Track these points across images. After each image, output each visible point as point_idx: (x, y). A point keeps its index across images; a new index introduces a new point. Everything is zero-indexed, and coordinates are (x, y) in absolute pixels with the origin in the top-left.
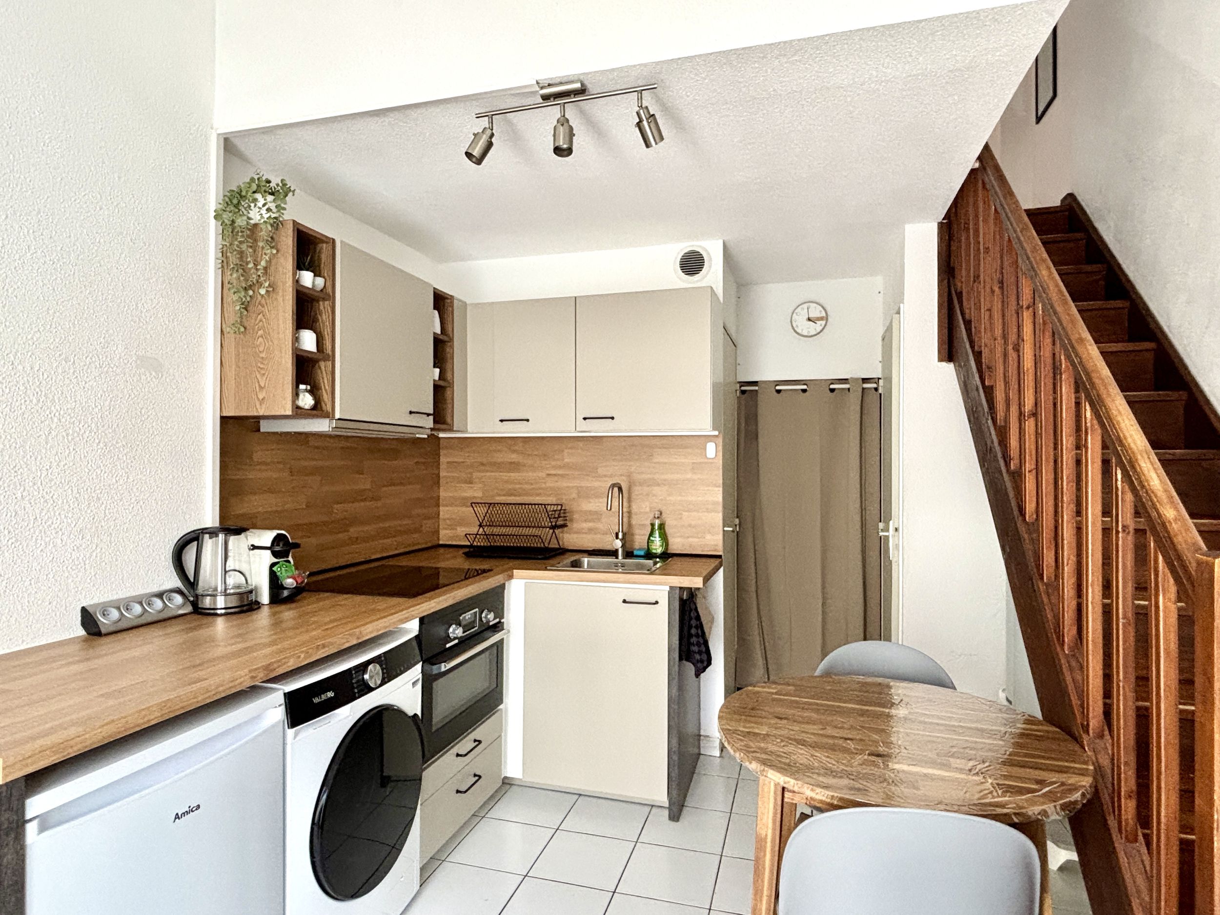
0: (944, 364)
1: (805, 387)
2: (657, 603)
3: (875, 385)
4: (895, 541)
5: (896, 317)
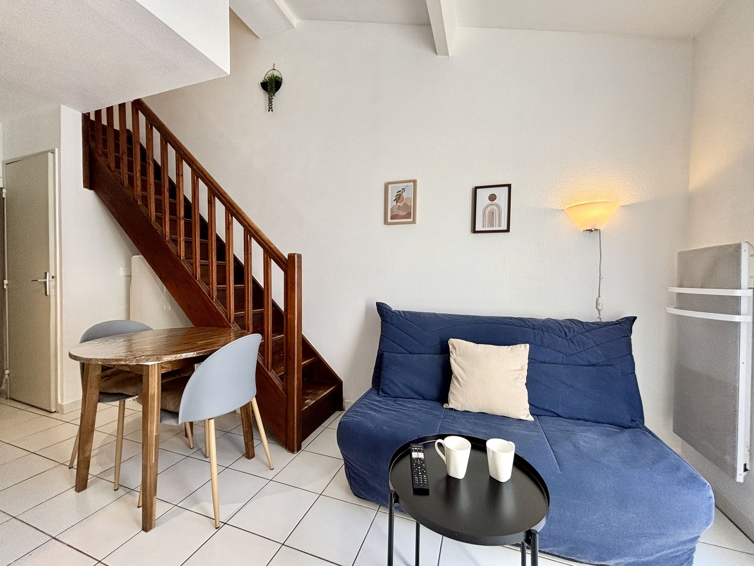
0: (86, 190)
4: (52, 283)
5: (50, 155)
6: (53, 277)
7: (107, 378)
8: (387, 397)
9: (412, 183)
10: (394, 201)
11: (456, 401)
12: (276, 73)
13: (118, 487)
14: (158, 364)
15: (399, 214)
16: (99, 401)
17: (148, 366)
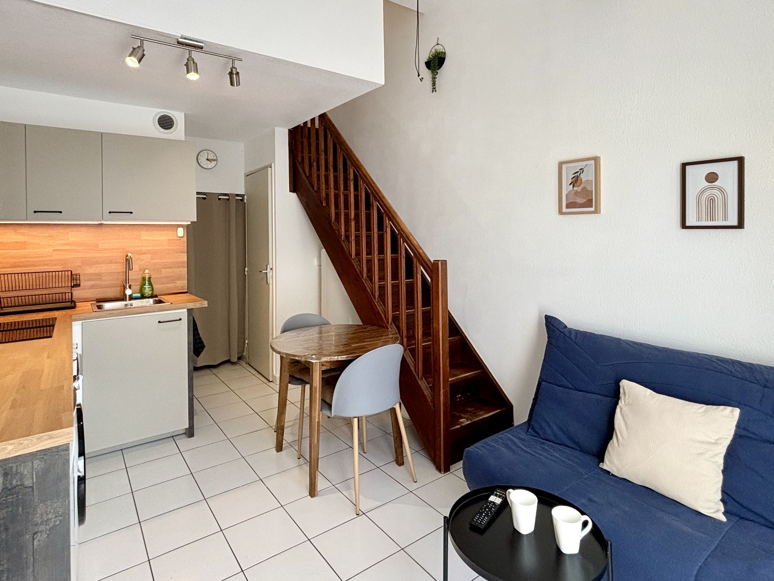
0: (292, 193)
1: (205, 196)
2: (180, 319)
3: (241, 198)
4: (271, 274)
5: (269, 169)
6: (271, 269)
7: (296, 364)
8: (535, 437)
9: (592, 162)
10: (570, 184)
11: (611, 462)
12: (440, 49)
13: (300, 456)
14: (319, 362)
15: (577, 201)
16: (289, 383)
17: (312, 363)
